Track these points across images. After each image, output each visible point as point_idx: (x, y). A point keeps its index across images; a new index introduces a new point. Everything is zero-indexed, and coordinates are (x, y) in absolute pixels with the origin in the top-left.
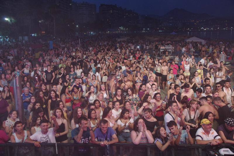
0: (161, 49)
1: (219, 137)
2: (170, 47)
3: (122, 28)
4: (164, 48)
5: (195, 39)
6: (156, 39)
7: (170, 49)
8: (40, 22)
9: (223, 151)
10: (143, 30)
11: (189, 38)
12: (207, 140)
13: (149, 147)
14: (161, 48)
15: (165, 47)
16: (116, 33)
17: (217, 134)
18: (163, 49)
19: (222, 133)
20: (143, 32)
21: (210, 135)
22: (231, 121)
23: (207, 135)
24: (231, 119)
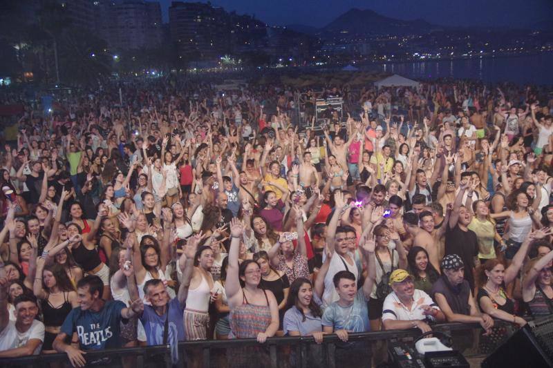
0: (318, 107)
2: (338, 100)
3: (226, 59)
4: (324, 104)
6: (307, 83)
7: (340, 106)
8: (17, 48)
9: (425, 344)
10: (279, 62)
11: (384, 77)
14: (318, 104)
15: (326, 101)
16: (214, 72)
18: (322, 107)
19: (441, 298)
20: (277, 66)
21: (414, 306)
22: (455, 260)
23: (407, 308)
24: (455, 257)
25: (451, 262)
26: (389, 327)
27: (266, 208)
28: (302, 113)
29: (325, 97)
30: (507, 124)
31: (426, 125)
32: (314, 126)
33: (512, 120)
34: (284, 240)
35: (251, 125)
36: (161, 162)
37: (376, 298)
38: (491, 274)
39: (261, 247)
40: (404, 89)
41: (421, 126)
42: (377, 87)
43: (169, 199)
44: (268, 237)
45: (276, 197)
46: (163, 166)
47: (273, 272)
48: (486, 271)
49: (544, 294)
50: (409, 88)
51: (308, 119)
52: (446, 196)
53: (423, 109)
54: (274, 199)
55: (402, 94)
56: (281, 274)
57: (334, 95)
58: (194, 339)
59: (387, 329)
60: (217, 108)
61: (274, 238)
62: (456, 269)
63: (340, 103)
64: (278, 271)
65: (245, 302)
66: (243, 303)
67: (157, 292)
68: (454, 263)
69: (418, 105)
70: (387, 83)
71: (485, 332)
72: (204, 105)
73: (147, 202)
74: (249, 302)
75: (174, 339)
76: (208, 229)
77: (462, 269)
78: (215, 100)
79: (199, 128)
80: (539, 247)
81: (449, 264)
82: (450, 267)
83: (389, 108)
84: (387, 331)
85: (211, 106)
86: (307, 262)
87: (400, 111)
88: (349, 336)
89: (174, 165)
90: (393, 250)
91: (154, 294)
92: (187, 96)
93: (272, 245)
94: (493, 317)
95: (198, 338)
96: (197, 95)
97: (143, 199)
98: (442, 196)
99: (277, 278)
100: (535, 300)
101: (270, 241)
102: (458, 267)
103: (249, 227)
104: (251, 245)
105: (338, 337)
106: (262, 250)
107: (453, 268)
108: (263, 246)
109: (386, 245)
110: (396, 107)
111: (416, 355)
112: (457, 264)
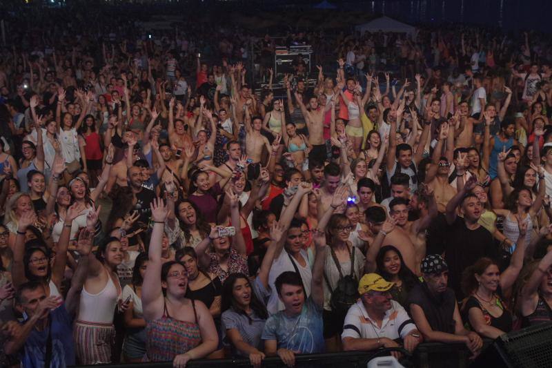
1: (411, 327)
2: (305, 49)
4: (286, 53)
5: (386, 25)
12: (377, 337)
14: (278, 53)
15: (290, 49)
17: (408, 318)
18: (284, 57)
19: (418, 310)
21: (385, 321)
22: (437, 262)
23: (376, 324)
24: (437, 258)
25: (431, 264)
26: (349, 347)
27: (195, 194)
28: (256, 65)
29: (288, 44)
30: (526, 86)
31: (419, 85)
32: (273, 83)
33: (532, 81)
34: (216, 236)
35: (186, 80)
36: (56, 126)
37: (330, 310)
38: (483, 278)
39: (188, 242)
40: (394, 36)
41: (413, 87)
42: (359, 33)
43: (68, 177)
44: (198, 228)
45: (207, 179)
46: (59, 133)
47: (202, 276)
48: (476, 276)
49: (548, 306)
50: (403, 36)
51: (264, 73)
52: (436, 179)
53: (418, 63)
54: (205, 182)
55: (391, 44)
56: (213, 276)
57: (300, 42)
58: (93, 363)
59: (345, 350)
60: (141, 54)
61: (205, 231)
62: (438, 274)
63: (308, 53)
64: (209, 274)
65: (166, 315)
66: (164, 316)
67: (33, 298)
68: (435, 265)
69: (412, 58)
70: (373, 27)
71: (472, 355)
72: (124, 50)
73: (35, 183)
74: (171, 315)
75: (61, 361)
76: (119, 217)
77: (445, 274)
78: (139, 43)
79: (114, 80)
80: (548, 246)
81: (429, 267)
82: (431, 270)
83: (373, 62)
84: (345, 352)
85: (133, 50)
86: (246, 263)
87: (389, 66)
88: (296, 359)
89: (74, 131)
90: (354, 248)
91: (30, 300)
92: (99, 35)
93: (203, 238)
94: (482, 336)
95: (99, 362)
96: (114, 35)
97: (30, 180)
98: (432, 180)
99: (207, 282)
100: (536, 313)
101: (201, 234)
102: (441, 270)
103: (173, 216)
104: (174, 240)
105: (281, 360)
106: (188, 245)
107: (433, 272)
108: (191, 240)
109: (345, 240)
110: (384, 61)
112: (439, 267)
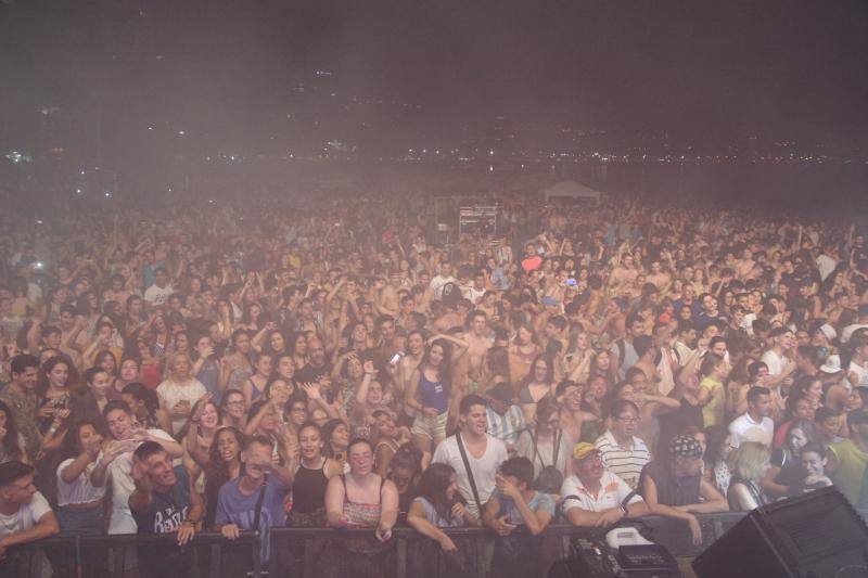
0: (463, 217)
2: (490, 210)
3: (336, 144)
6: (448, 184)
7: (492, 217)
8: (45, 112)
9: (619, 536)
11: (553, 182)
13: (404, 537)
14: (463, 213)
15: (474, 210)
16: (318, 161)
18: (469, 218)
20: (406, 159)
21: (601, 494)
28: (440, 225)
29: (472, 204)
42: (543, 196)
63: (494, 214)
70: (557, 191)
111: (606, 548)
